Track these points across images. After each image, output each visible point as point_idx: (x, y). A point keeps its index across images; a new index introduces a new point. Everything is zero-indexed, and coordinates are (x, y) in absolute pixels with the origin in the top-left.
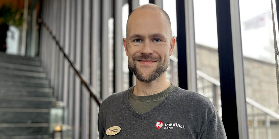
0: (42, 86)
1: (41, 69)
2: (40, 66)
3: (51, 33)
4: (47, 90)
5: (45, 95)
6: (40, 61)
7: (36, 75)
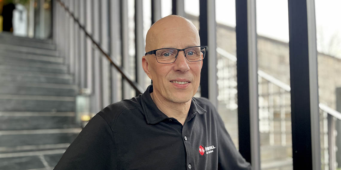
0: (60, 72)
1: (57, 54)
2: (55, 50)
3: (67, 9)
4: (67, 77)
5: (65, 82)
6: (55, 44)
7: (52, 59)
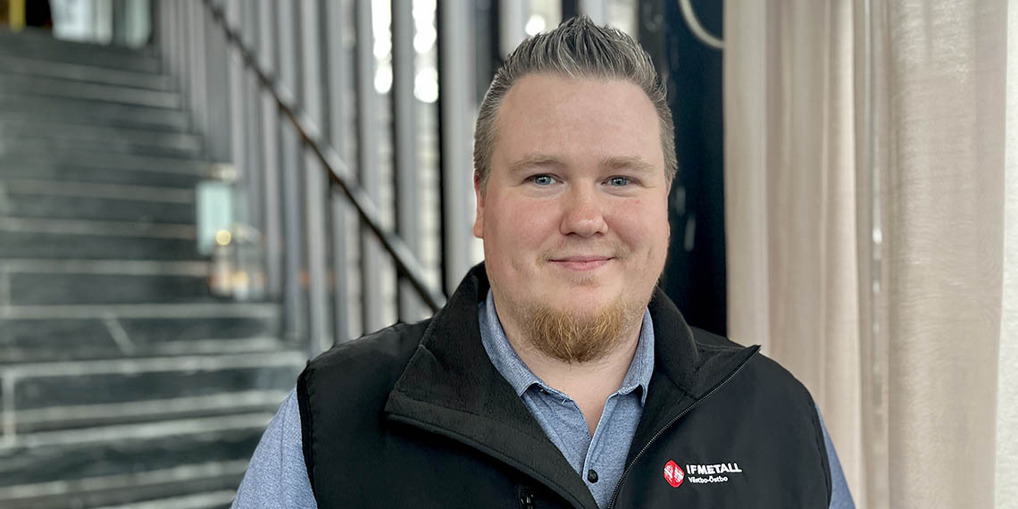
1: (163, 82)
2: (160, 73)
6: (159, 57)
